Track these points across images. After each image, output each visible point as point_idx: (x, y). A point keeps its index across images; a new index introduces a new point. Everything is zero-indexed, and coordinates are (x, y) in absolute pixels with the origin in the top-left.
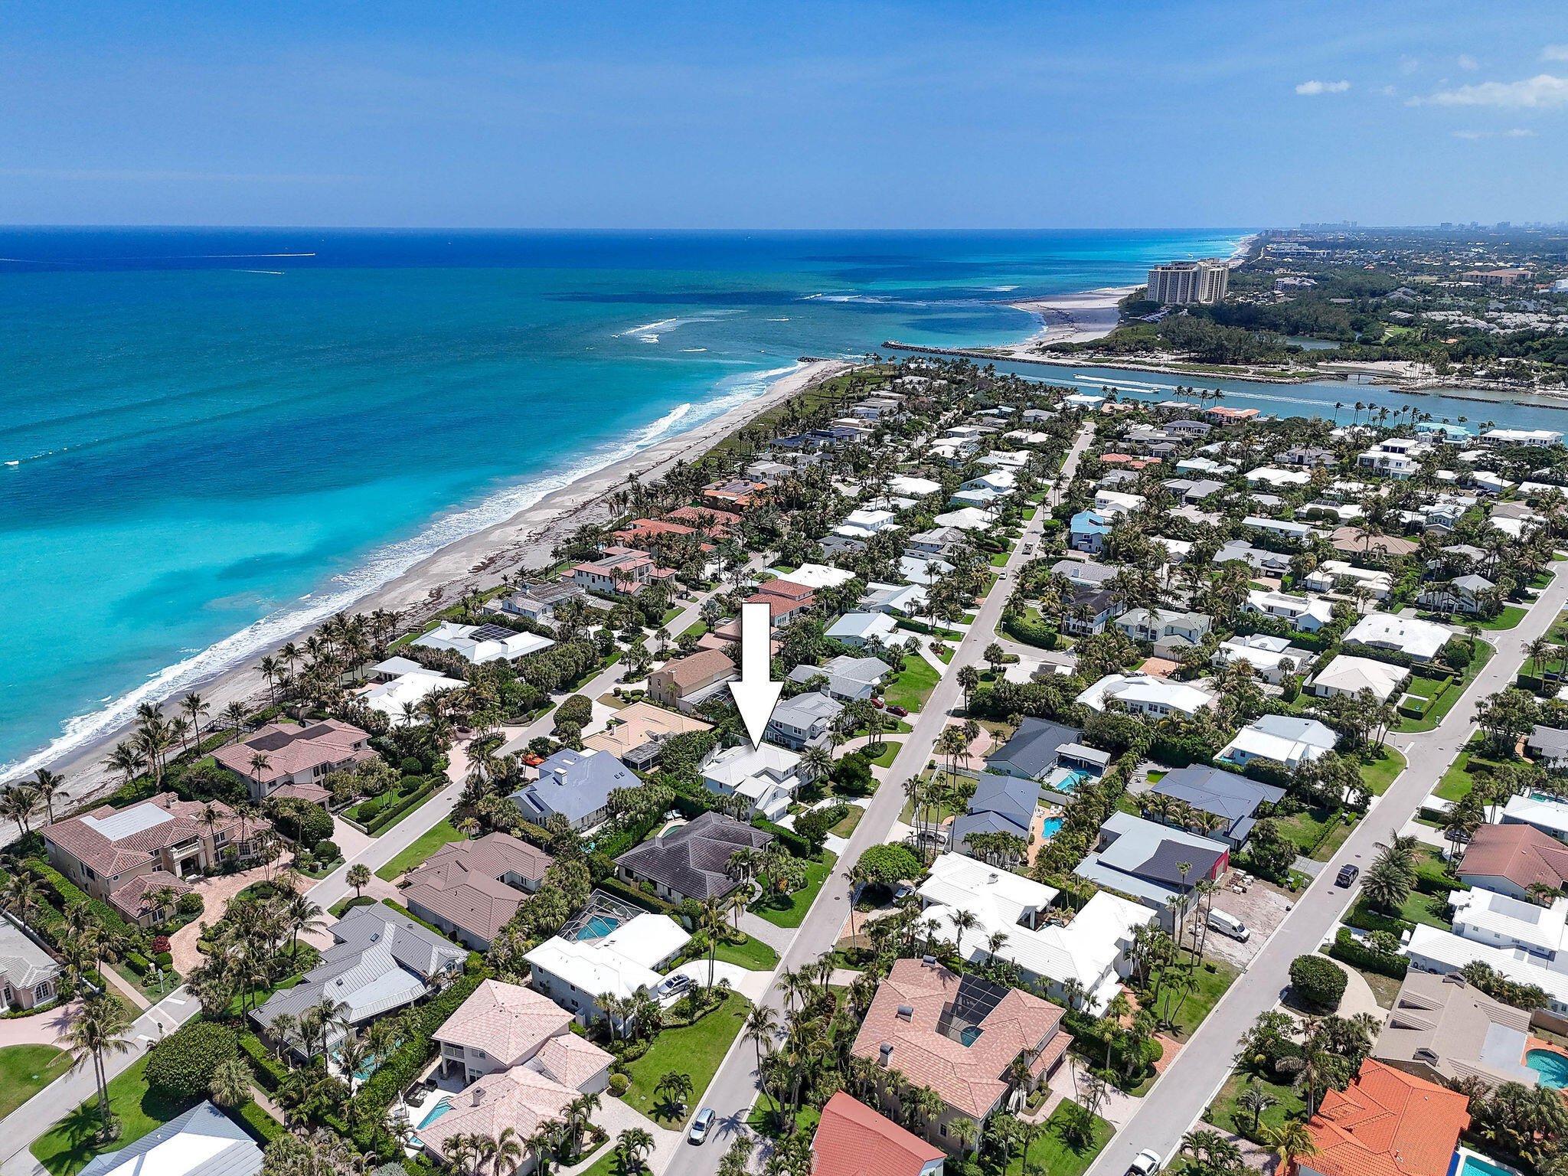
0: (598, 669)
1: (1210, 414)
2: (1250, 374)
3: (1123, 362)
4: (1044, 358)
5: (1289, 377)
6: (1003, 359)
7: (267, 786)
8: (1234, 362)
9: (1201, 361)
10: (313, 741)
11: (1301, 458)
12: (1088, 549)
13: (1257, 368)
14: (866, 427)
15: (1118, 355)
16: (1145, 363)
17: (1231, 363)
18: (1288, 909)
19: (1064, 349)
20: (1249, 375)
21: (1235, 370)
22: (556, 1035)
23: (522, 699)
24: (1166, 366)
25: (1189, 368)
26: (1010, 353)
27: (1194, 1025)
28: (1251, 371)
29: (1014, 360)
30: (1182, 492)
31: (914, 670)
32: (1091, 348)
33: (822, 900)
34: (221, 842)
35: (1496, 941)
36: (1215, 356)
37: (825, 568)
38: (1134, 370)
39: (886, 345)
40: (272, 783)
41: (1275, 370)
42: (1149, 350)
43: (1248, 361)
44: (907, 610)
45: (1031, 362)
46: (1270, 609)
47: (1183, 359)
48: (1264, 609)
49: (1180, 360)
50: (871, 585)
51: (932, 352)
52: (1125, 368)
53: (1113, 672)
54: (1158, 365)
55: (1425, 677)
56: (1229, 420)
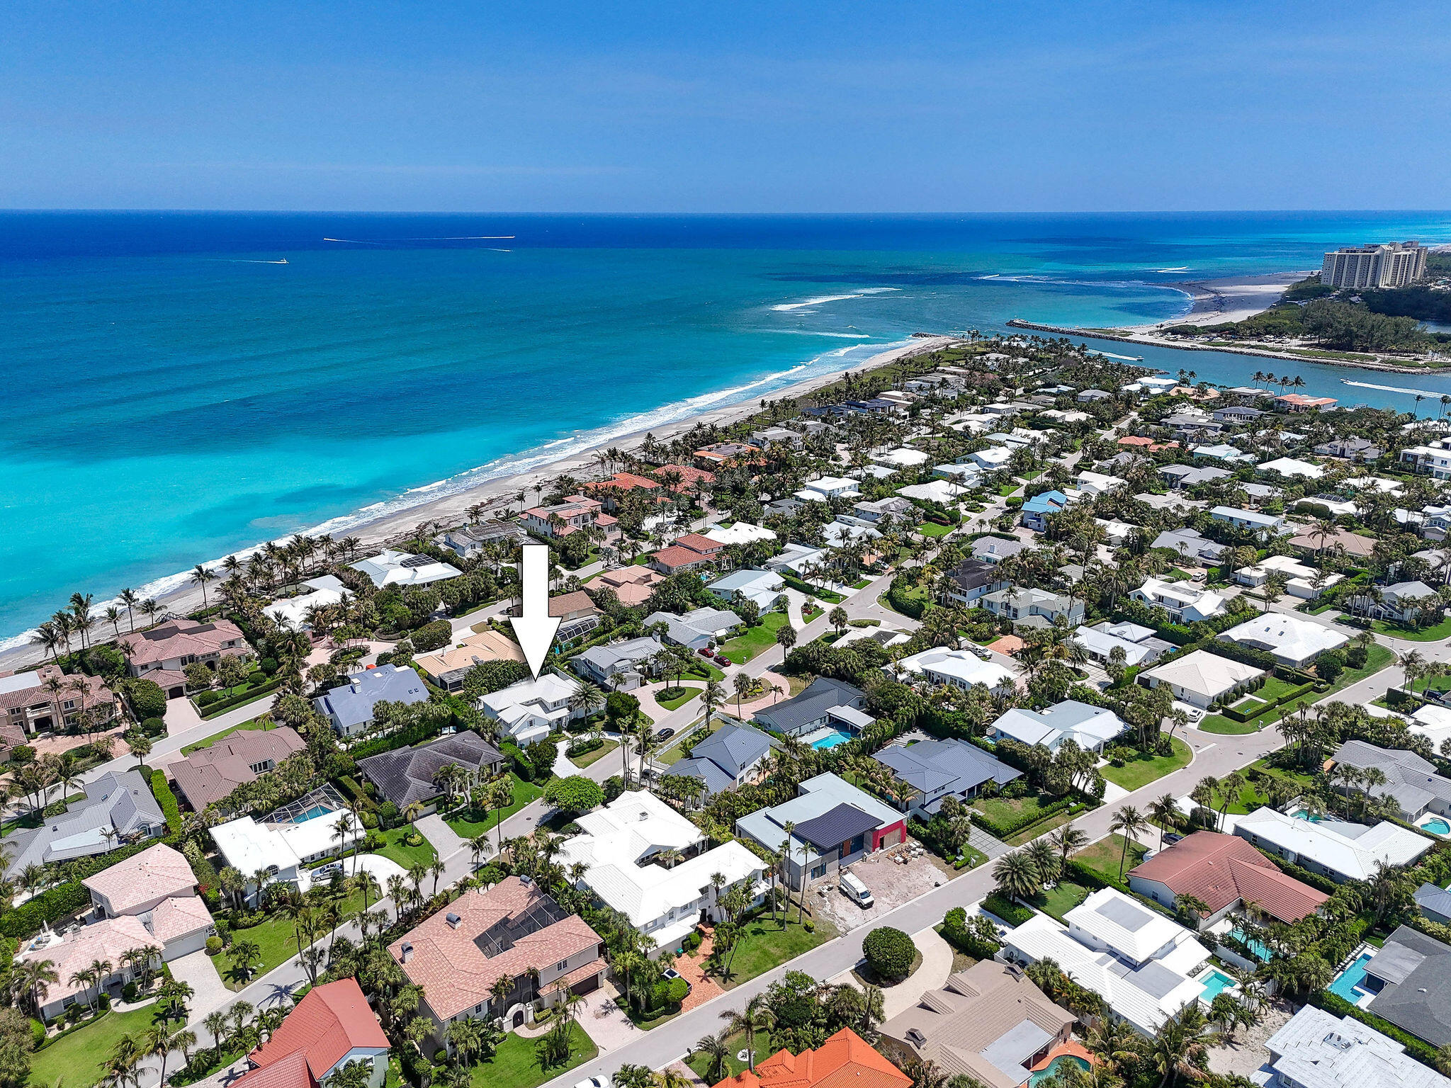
0: (492, 600)
1: (1279, 402)
2: (1376, 362)
3: (1244, 346)
4: (1162, 341)
5: (1419, 367)
6: (1119, 340)
7: (139, 669)
8: (1365, 350)
9: (1328, 347)
10: (191, 637)
11: (1343, 451)
12: (1037, 528)
13: (1387, 356)
14: (908, 400)
15: (1242, 339)
16: (1266, 348)
17: (1361, 351)
18: (937, 885)
19: (1187, 332)
20: (1375, 364)
21: (1362, 358)
22: (174, 896)
23: (396, 619)
24: (1287, 351)
25: (1311, 354)
26: (1129, 334)
27: (751, 975)
28: (1378, 360)
29: (1128, 341)
30: (1178, 478)
31: (770, 626)
32: (1214, 332)
33: (516, 818)
34: (70, 708)
35: (1093, 943)
36: (1344, 342)
37: (752, 527)
38: (1250, 354)
39: (1011, 324)
40: (144, 667)
41: (1407, 359)
42: (1280, 334)
43: (1379, 349)
44: (801, 570)
45: (1145, 343)
46: (1161, 599)
47: (1311, 345)
48: (1152, 598)
49: (1305, 346)
50: (789, 546)
51: (1052, 331)
52: (1241, 353)
53: (943, 644)
54: (1280, 350)
55: (1287, 680)
56: (1297, 408)
